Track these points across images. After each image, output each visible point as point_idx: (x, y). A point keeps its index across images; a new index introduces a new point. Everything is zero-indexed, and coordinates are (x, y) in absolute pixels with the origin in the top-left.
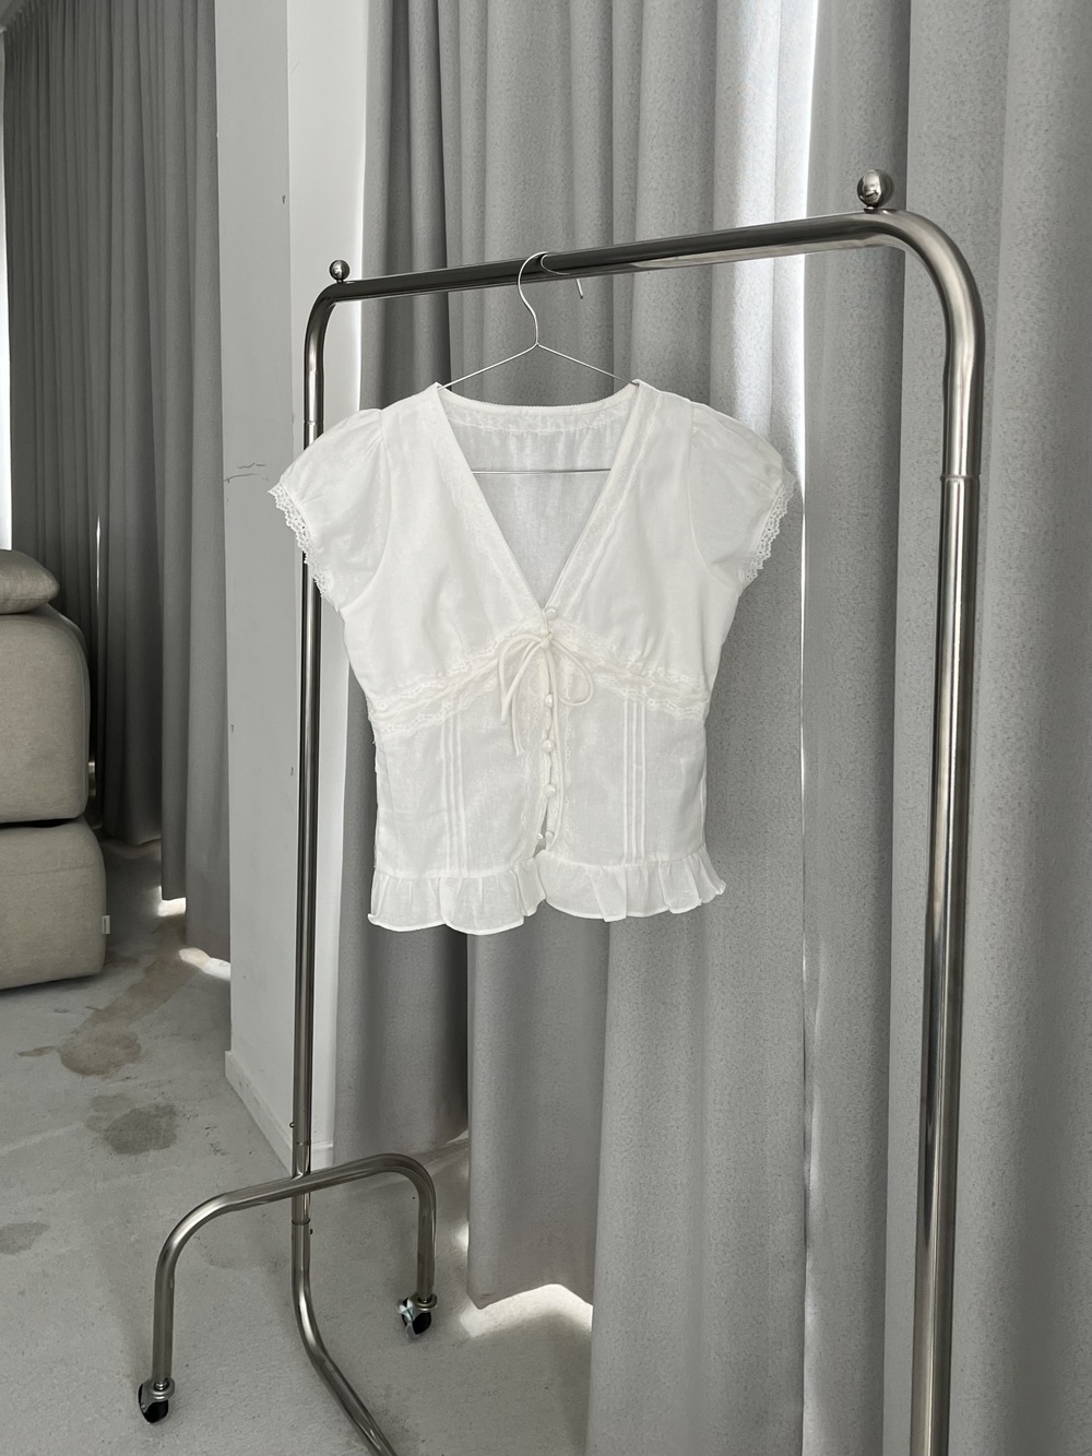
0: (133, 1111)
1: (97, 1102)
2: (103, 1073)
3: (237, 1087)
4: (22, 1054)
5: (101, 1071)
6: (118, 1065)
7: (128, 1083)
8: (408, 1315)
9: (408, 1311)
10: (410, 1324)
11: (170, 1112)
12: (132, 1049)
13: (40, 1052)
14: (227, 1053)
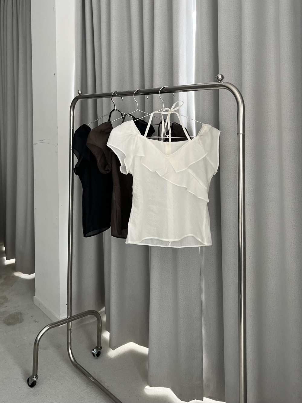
0: (10, 315)
3: (38, 305)
6: (2, 304)
7: (7, 308)
8: (95, 353)
9: (95, 352)
10: (96, 355)
12: (5, 299)
14: (34, 297)
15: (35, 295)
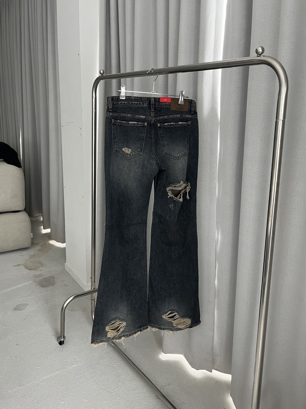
0: (44, 278)
1: (35, 276)
3: (69, 272)
4: (14, 266)
5: (34, 269)
6: (38, 268)
7: (42, 271)
11: (53, 278)
12: (41, 264)
13: (19, 265)
14: (65, 264)
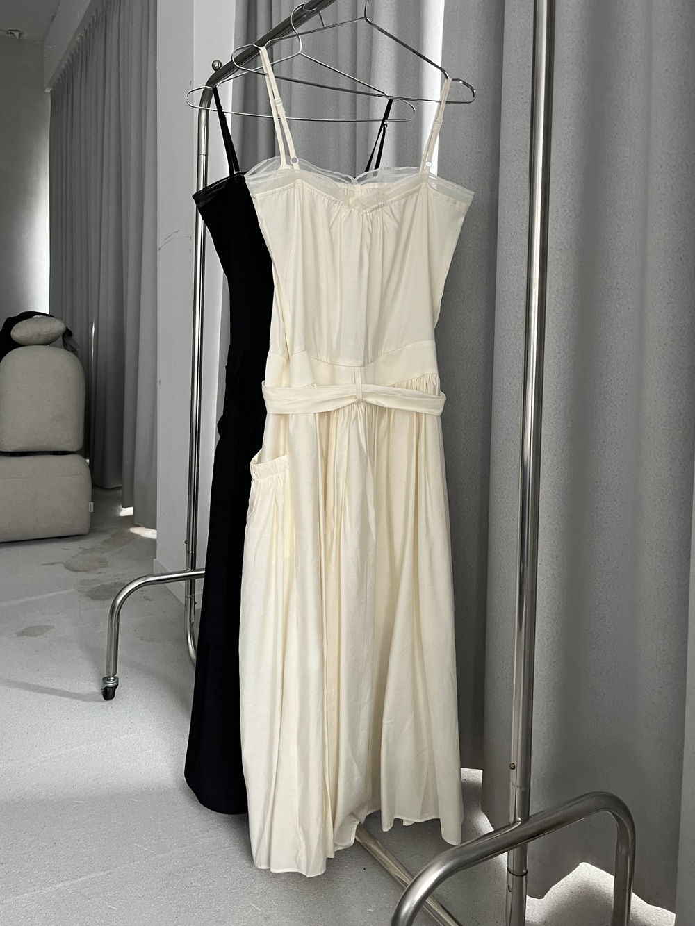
0: (102, 585)
1: (82, 582)
2: (87, 571)
4: (43, 565)
6: (95, 569)
7: (100, 575)
12: (103, 563)
13: (53, 564)
14: (154, 560)
15: (156, 558)
